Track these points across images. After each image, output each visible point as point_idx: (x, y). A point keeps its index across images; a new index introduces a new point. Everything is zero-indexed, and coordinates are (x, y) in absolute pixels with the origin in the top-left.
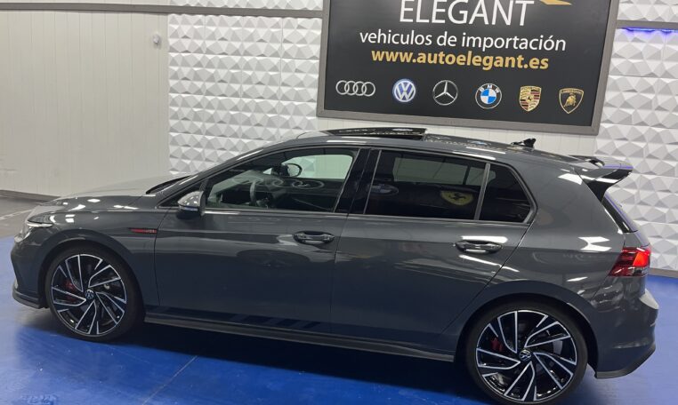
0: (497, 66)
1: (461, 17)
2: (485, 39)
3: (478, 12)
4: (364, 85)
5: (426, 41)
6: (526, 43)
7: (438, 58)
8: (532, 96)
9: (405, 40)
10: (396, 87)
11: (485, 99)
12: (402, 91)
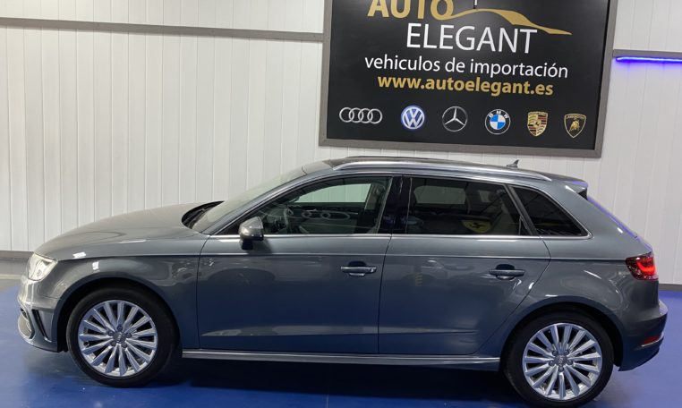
0: (504, 91)
1: (468, 44)
2: (493, 66)
3: (485, 40)
4: (371, 111)
5: (434, 67)
6: (532, 70)
7: (447, 84)
8: (540, 122)
9: (412, 66)
10: (405, 114)
11: (494, 125)
12: (410, 118)
